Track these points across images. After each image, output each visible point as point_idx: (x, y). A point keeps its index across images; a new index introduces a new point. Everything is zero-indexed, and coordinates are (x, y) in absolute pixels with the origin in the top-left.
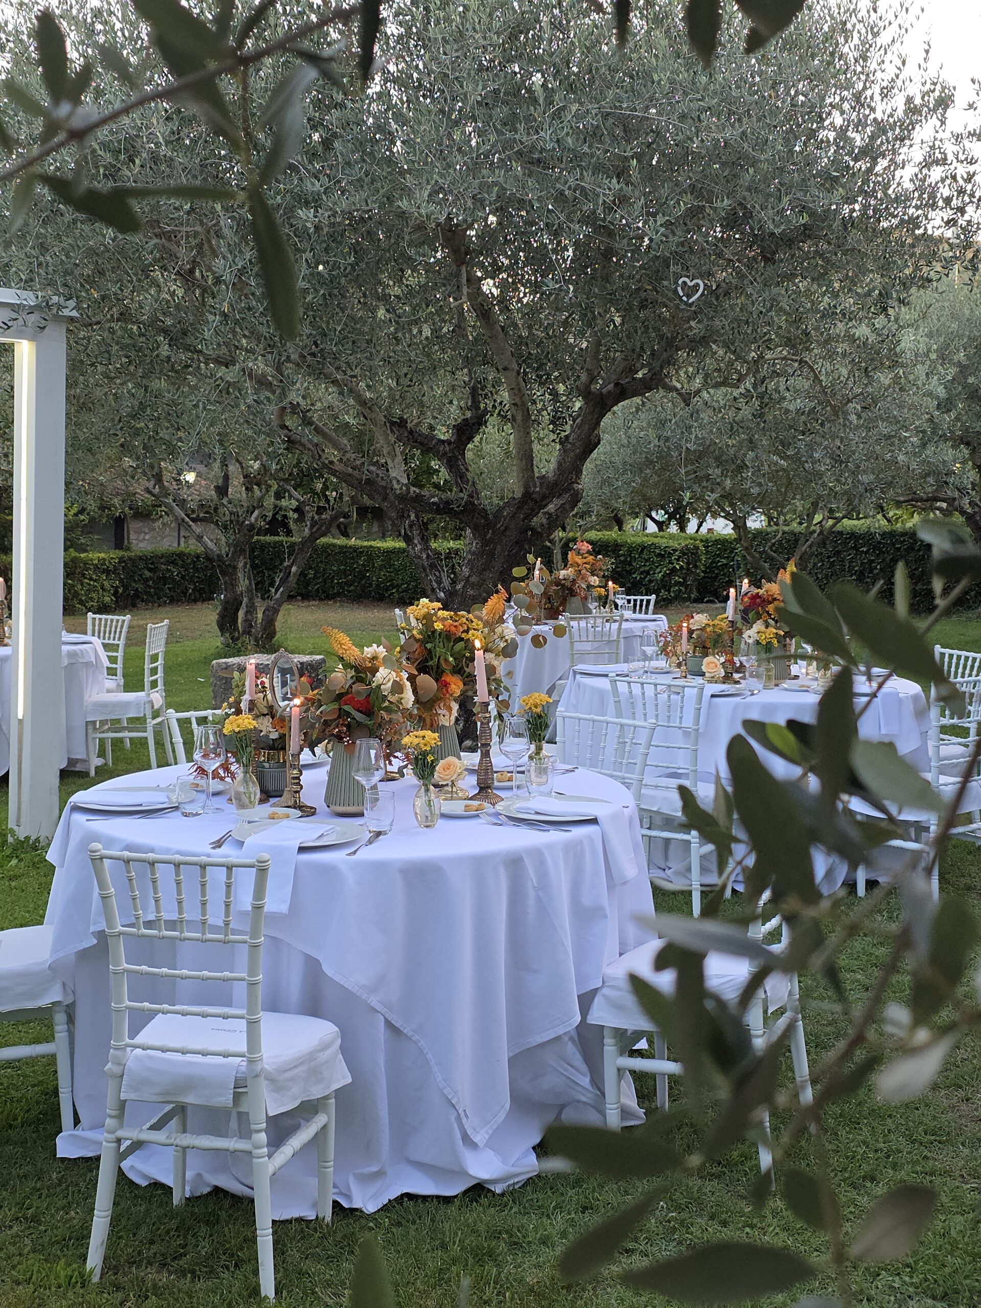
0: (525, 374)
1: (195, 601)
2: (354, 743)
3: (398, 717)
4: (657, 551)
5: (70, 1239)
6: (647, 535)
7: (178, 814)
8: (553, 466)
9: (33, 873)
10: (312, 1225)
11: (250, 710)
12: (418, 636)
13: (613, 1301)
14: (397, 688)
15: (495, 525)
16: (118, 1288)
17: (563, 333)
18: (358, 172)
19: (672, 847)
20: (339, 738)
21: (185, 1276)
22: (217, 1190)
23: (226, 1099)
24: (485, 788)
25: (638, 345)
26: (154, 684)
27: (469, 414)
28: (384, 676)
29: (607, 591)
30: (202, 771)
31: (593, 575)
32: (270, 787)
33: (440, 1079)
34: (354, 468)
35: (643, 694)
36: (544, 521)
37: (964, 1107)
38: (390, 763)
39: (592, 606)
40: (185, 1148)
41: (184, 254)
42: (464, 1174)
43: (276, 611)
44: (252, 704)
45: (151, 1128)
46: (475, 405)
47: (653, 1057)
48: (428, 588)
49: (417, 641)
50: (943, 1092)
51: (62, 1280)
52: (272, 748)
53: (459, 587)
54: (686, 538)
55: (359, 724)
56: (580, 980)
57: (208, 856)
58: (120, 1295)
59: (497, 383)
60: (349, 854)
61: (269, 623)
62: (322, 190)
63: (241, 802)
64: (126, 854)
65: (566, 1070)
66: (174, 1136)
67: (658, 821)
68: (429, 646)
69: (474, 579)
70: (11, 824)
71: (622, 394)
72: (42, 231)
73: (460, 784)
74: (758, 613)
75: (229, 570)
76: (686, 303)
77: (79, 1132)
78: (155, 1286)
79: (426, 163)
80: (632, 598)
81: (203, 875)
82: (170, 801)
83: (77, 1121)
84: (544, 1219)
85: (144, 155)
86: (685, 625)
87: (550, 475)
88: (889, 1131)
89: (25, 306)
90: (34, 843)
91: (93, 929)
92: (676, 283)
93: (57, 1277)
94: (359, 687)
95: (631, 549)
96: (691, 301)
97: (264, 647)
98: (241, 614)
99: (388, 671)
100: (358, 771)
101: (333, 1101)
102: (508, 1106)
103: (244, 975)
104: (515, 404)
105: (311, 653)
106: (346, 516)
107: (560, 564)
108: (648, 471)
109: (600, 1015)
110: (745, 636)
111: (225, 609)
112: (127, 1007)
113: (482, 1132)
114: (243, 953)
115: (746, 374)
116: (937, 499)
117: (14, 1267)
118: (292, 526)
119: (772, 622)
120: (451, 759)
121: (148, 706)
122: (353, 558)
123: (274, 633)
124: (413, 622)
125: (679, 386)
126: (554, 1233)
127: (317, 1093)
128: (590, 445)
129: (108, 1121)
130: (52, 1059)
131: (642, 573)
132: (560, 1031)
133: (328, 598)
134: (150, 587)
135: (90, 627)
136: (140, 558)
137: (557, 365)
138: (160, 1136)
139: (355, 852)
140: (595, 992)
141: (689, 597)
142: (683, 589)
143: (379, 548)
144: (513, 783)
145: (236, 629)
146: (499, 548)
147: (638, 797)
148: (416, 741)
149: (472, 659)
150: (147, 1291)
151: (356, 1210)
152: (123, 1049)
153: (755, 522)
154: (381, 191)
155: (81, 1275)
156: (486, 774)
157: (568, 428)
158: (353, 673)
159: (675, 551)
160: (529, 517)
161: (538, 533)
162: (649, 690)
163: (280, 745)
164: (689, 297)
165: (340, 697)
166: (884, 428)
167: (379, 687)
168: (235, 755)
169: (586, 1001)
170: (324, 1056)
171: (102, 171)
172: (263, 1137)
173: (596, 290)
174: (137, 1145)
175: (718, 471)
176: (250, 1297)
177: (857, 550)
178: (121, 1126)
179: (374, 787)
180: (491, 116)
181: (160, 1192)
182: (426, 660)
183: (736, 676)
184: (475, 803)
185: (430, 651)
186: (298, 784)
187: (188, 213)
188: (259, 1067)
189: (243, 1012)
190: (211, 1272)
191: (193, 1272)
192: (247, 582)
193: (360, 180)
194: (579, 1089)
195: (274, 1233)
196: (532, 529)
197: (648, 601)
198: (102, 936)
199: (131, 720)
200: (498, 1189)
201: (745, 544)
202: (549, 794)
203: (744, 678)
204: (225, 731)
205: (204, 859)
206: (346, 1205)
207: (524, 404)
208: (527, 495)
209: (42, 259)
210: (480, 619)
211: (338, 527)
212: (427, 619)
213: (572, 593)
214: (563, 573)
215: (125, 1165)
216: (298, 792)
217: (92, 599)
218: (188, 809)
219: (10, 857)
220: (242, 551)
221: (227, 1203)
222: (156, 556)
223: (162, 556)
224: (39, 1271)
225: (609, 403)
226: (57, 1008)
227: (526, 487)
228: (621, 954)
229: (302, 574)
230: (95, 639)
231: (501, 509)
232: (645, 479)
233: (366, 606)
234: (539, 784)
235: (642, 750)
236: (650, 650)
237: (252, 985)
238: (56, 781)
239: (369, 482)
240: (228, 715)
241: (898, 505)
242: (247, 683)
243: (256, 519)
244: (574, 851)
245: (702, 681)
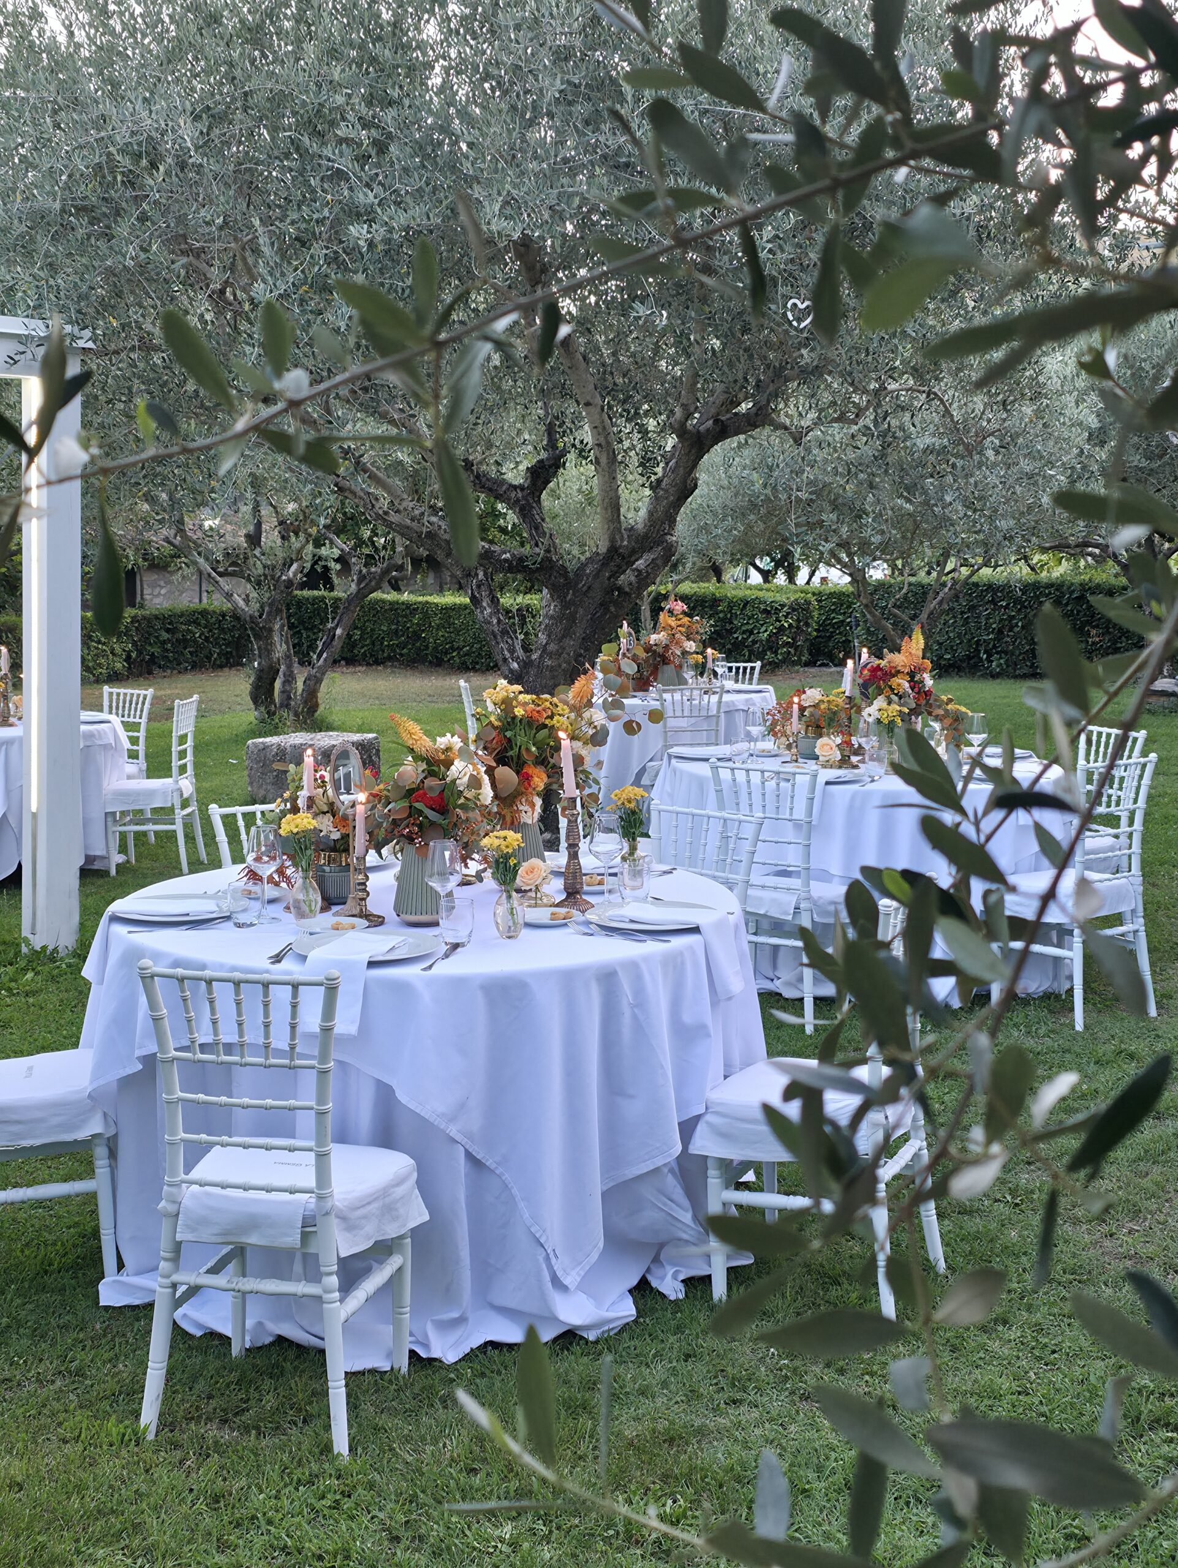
0: (610, 407)
1: (221, 667)
2: (427, 844)
3: (476, 815)
4: (762, 607)
5: (120, 1393)
6: (750, 588)
7: (230, 924)
8: (643, 513)
9: (52, 987)
10: (386, 1377)
11: (309, 807)
12: (496, 723)
13: (720, 1455)
14: (475, 783)
15: (577, 584)
16: (177, 1446)
17: (653, 359)
18: (417, 182)
19: (782, 954)
20: (410, 839)
21: (248, 1432)
22: (281, 1340)
23: (293, 1239)
24: (573, 893)
25: (740, 375)
26: (183, 769)
27: (543, 455)
28: (460, 770)
29: (705, 657)
30: (253, 876)
31: (689, 639)
32: (332, 893)
33: (527, 1215)
34: (412, 520)
35: (749, 782)
36: (633, 578)
37: (1107, 1243)
38: (466, 866)
39: (689, 675)
40: (244, 1294)
41: (216, 276)
42: (555, 1319)
43: (319, 681)
44: (311, 801)
45: (208, 1272)
46: (552, 444)
47: (762, 1190)
48: (499, 658)
49: (495, 728)
50: (1084, 1227)
51: (115, 1438)
52: (334, 849)
53: (534, 656)
54: (796, 592)
55: (432, 824)
56: (681, 1105)
57: (267, 972)
58: (179, 1454)
59: (577, 418)
60: (424, 969)
61: (311, 695)
62: (376, 201)
63: (299, 911)
64: (180, 971)
65: (665, 1204)
66: (235, 1280)
67: (765, 925)
68: (509, 734)
69: (552, 647)
70: (25, 932)
71: (722, 431)
72: (52, 249)
73: (546, 889)
74: (879, 687)
75: (264, 634)
76: (796, 329)
77: (123, 1278)
78: (216, 1443)
79: (496, 171)
80: (734, 665)
81: (266, 994)
82: (221, 911)
83: (121, 1265)
84: (643, 1369)
85: (169, 161)
86: (796, 700)
87: (640, 526)
88: (1024, 1270)
89: (33, 337)
90: (52, 953)
91: (139, 1053)
92: (785, 306)
93: (108, 1435)
94: (431, 782)
95: (731, 604)
96: (803, 325)
97: (305, 722)
98: (278, 685)
99: (463, 764)
100: (431, 876)
101: (409, 1240)
102: (601, 1245)
103: (313, 1103)
104: (599, 445)
105: (360, 730)
106: (400, 568)
107: (649, 624)
108: (752, 517)
109: (704, 1144)
110: (865, 713)
111: (259, 678)
112: (182, 1140)
113: (574, 1273)
114: (309, 1080)
115: (867, 408)
116: (1087, 544)
117: (60, 1424)
118: (336, 580)
119: (895, 698)
120: (535, 861)
121: (176, 795)
122: (405, 616)
123: (317, 705)
124: (491, 707)
125: (788, 422)
126: (654, 1382)
127: (392, 1231)
128: (686, 489)
129: (163, 1265)
130: (91, 1198)
131: (744, 632)
132: (659, 1162)
133: (377, 662)
134: (167, 650)
135: (106, 703)
136: (156, 617)
137: (648, 397)
138: (220, 1280)
139: (430, 967)
140: (698, 1118)
141: (800, 659)
142: (792, 650)
143: (437, 605)
144: (605, 888)
145: (273, 701)
146: (581, 611)
147: (744, 899)
148: (497, 842)
149: (557, 748)
150: (208, 1448)
151: (435, 1360)
152: (178, 1185)
153: (878, 572)
154: (445, 203)
155: (135, 1433)
156: (575, 878)
157: (659, 470)
158: (424, 766)
159: (783, 606)
160: (615, 575)
161: (627, 593)
162: (756, 778)
163: (343, 846)
164: (799, 320)
165: (410, 793)
166: (1026, 465)
167: (454, 781)
168: (291, 857)
169: (687, 1128)
170: (400, 1191)
171: (119, 178)
172: (334, 1281)
173: (693, 314)
174: (193, 1291)
175: (833, 517)
176: (321, 1454)
177: (995, 604)
178: (177, 1269)
179: (450, 894)
180: (570, 114)
181: (216, 1342)
182: (505, 750)
183: (854, 759)
184: (562, 911)
185: (509, 740)
186: (365, 890)
187: (221, 228)
188: (329, 1205)
189: (311, 1144)
190: (277, 1428)
191: (258, 1428)
192: (284, 646)
193: (420, 190)
194: (680, 1225)
195: (347, 1386)
196: (620, 589)
197: (753, 669)
198: (149, 1061)
199: (155, 810)
200: (591, 1336)
201: (865, 601)
202: (644, 900)
203: (863, 761)
204: (282, 832)
205: (266, 977)
206: (424, 1355)
207: (609, 444)
208: (613, 550)
209: (52, 282)
210: (566, 703)
211: (389, 582)
212: (507, 704)
213: (665, 661)
214: (654, 638)
215: (178, 1314)
216: (364, 899)
217: (100, 665)
218: (242, 918)
219: (25, 970)
220: (279, 611)
221: (291, 1354)
222: (175, 615)
223: (182, 615)
224: (88, 1428)
225: (708, 443)
226: (97, 1141)
227: (612, 540)
228: (726, 1077)
229: (349, 636)
230: (113, 718)
231: (583, 566)
232: (749, 527)
233: (421, 672)
234: (634, 888)
235: (747, 846)
236: (755, 730)
237: (321, 1114)
238: (76, 882)
239: (430, 535)
240: (283, 814)
241: (1044, 550)
242: (305, 778)
243: (295, 575)
244: (674, 964)
245: (815, 767)
